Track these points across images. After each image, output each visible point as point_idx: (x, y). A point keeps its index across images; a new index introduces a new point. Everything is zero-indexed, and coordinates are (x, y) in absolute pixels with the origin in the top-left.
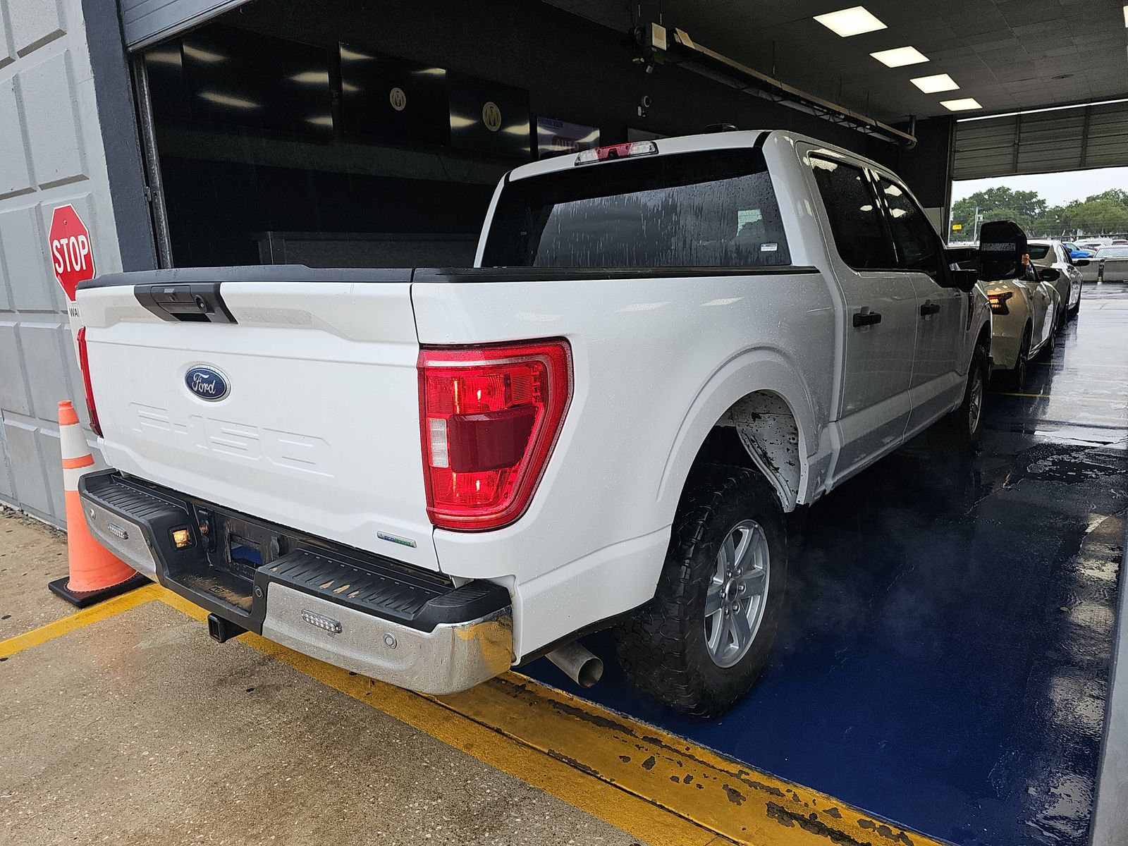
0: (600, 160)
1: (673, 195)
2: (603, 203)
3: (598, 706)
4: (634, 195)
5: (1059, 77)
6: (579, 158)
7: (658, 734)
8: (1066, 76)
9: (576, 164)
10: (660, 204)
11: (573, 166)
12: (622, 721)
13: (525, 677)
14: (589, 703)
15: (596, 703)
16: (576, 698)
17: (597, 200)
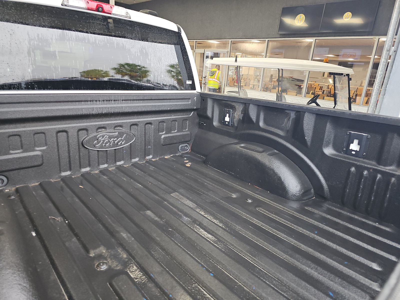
0: (88, 9)
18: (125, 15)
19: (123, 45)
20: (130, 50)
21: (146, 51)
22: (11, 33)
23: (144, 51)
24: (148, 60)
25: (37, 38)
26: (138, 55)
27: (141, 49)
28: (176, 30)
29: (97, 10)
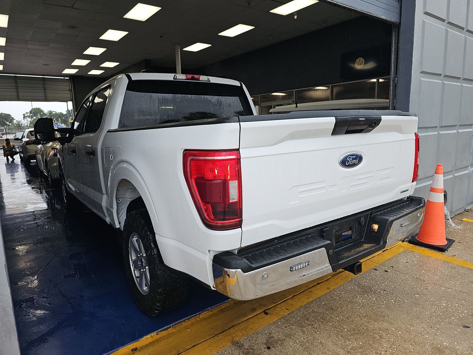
18: (207, 80)
19: (207, 98)
20: (211, 100)
21: (220, 100)
22: (150, 96)
23: (219, 100)
24: (223, 106)
25: (162, 98)
26: (216, 103)
27: (218, 99)
28: (240, 85)
29: (192, 79)
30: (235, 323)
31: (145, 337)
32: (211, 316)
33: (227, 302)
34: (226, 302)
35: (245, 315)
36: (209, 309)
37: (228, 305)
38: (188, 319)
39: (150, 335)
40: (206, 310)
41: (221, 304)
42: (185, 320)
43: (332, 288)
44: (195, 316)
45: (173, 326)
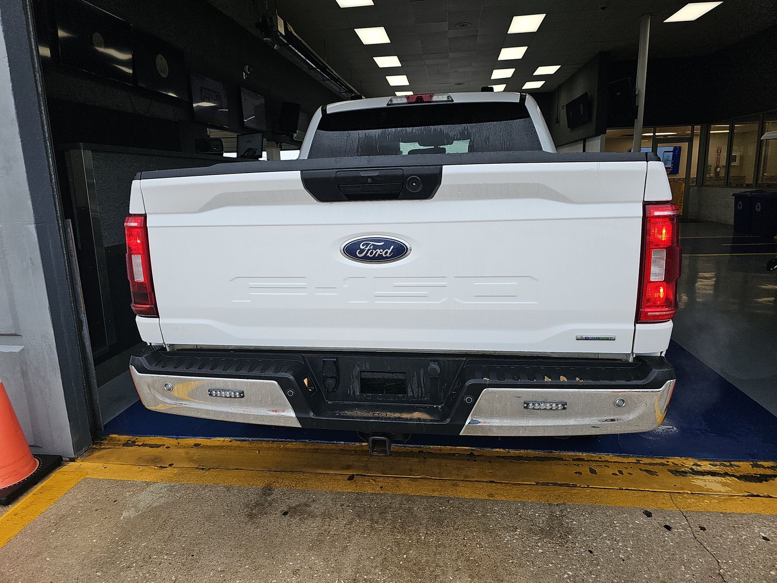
0: (409, 103)
1: (467, 128)
2: (414, 132)
3: (529, 451)
4: (438, 127)
5: (457, 84)
6: (391, 100)
7: (576, 456)
8: (462, 84)
9: (387, 105)
10: (459, 134)
11: (385, 106)
12: (550, 455)
13: (467, 448)
14: (522, 451)
15: (527, 450)
16: (511, 451)
17: (409, 129)
18: (447, 100)
25: (364, 136)
27: (463, 131)
29: (416, 102)
30: (304, 470)
31: (218, 439)
32: (297, 450)
33: (337, 444)
34: (334, 443)
35: (330, 468)
36: (306, 442)
37: (333, 447)
38: (273, 441)
39: (223, 439)
40: (301, 442)
41: (326, 442)
42: (269, 441)
43: (498, 498)
44: (284, 441)
45: (252, 440)
